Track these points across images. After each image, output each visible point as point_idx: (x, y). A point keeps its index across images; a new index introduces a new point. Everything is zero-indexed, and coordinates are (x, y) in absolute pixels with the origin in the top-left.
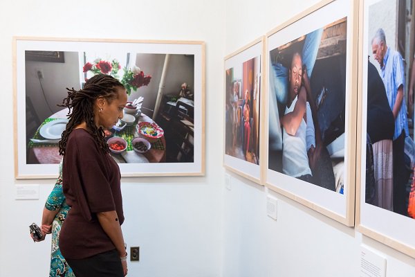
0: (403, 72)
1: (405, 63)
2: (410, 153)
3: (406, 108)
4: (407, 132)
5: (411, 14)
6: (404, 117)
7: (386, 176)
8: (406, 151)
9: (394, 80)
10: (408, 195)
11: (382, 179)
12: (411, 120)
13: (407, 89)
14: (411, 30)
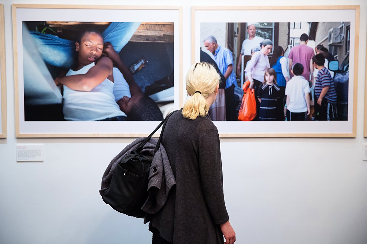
0: (232, 59)
1: (233, 55)
2: (239, 93)
3: (235, 74)
4: (236, 85)
5: (238, 34)
6: (234, 78)
7: (219, 106)
8: (235, 93)
9: (225, 61)
10: (238, 112)
11: (216, 107)
12: (239, 80)
13: (235, 66)
14: (238, 41)
